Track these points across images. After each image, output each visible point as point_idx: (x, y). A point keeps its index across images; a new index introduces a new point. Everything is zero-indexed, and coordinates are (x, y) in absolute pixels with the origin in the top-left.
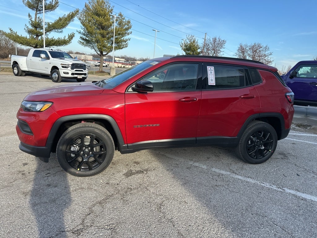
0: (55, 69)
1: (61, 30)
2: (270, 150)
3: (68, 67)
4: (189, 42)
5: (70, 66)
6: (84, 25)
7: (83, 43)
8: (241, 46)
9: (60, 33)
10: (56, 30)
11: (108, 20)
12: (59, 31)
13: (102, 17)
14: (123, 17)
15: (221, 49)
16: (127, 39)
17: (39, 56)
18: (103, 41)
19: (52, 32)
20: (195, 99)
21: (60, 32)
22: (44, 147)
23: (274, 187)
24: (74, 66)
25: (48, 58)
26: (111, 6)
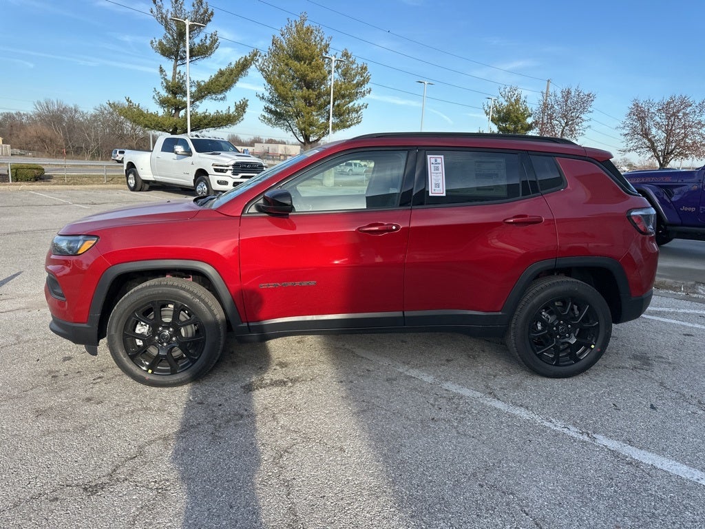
0: (201, 174)
1: (222, 96)
2: (593, 346)
3: (227, 170)
4: (505, 104)
5: (231, 168)
6: (269, 82)
7: (269, 120)
8: (637, 105)
9: (221, 101)
10: (214, 96)
11: (319, 68)
12: (220, 96)
13: (305, 63)
14: (351, 60)
15: (582, 116)
16: (361, 105)
17: (172, 151)
18: (308, 113)
19: (206, 100)
20: (394, 228)
21: (221, 99)
22: (85, 325)
23: (573, 432)
24: (239, 168)
25: (189, 153)
26: (326, 37)
